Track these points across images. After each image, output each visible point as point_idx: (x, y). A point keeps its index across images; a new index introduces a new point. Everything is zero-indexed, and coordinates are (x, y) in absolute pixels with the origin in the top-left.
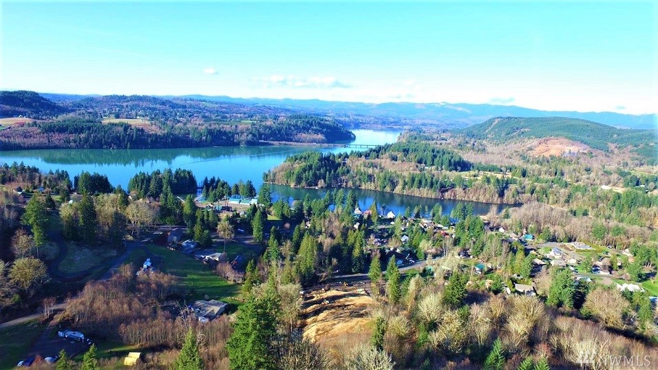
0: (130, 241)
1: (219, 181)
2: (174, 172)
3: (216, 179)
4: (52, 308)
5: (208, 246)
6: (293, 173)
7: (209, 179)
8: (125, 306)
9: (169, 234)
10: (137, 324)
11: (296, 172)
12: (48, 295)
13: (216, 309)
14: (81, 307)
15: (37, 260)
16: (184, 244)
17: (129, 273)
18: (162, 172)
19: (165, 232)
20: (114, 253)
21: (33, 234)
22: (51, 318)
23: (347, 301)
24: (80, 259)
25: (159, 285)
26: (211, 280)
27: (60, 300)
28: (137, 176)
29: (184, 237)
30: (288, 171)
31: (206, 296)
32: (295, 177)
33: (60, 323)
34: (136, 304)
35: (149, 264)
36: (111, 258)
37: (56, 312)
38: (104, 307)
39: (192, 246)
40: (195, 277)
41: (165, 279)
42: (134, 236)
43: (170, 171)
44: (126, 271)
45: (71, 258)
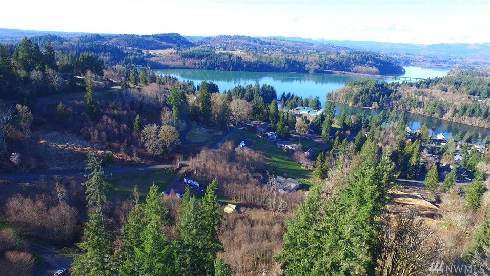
0: (231, 127)
1: (293, 96)
2: (261, 86)
3: (291, 95)
4: (181, 163)
5: (286, 138)
6: (352, 95)
7: (286, 94)
8: (227, 170)
9: (258, 126)
10: (235, 184)
11: (354, 94)
12: (179, 153)
13: (293, 186)
14: (198, 165)
15: (174, 128)
16: (269, 134)
17: (230, 148)
18: (253, 86)
19: (255, 125)
20: (221, 133)
21: (172, 111)
22: (180, 169)
23: (406, 200)
24: (199, 133)
25: (251, 160)
26: (288, 164)
27: (186, 158)
28: (236, 87)
29: (269, 130)
30: (348, 93)
31: (285, 174)
32: (353, 97)
33: (185, 173)
34: (235, 170)
35: (244, 144)
36: (218, 136)
37: (183, 165)
38: (213, 168)
39: (275, 137)
40: (277, 159)
41: (256, 156)
42: (234, 125)
43: (259, 86)
44: (229, 145)
45: (194, 132)
